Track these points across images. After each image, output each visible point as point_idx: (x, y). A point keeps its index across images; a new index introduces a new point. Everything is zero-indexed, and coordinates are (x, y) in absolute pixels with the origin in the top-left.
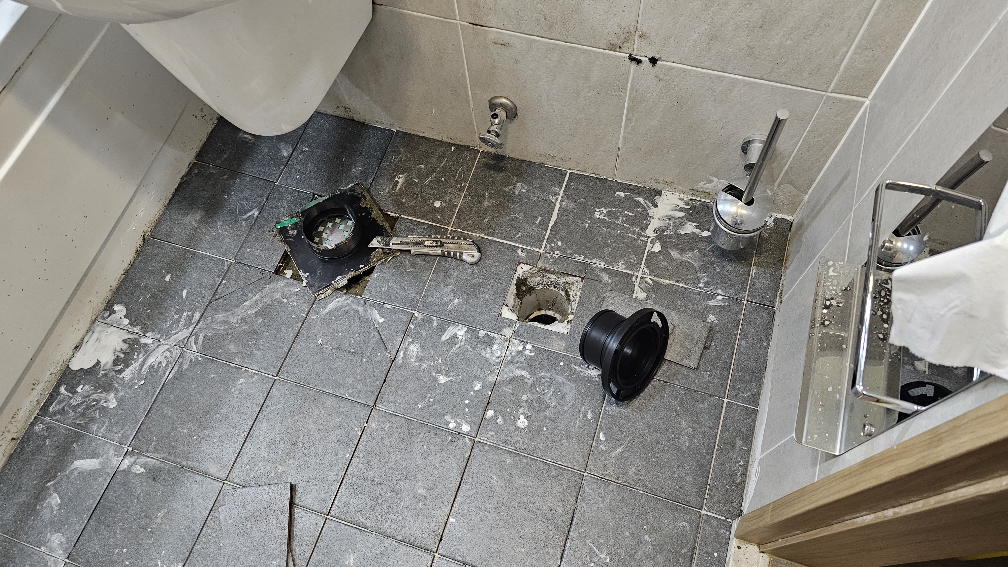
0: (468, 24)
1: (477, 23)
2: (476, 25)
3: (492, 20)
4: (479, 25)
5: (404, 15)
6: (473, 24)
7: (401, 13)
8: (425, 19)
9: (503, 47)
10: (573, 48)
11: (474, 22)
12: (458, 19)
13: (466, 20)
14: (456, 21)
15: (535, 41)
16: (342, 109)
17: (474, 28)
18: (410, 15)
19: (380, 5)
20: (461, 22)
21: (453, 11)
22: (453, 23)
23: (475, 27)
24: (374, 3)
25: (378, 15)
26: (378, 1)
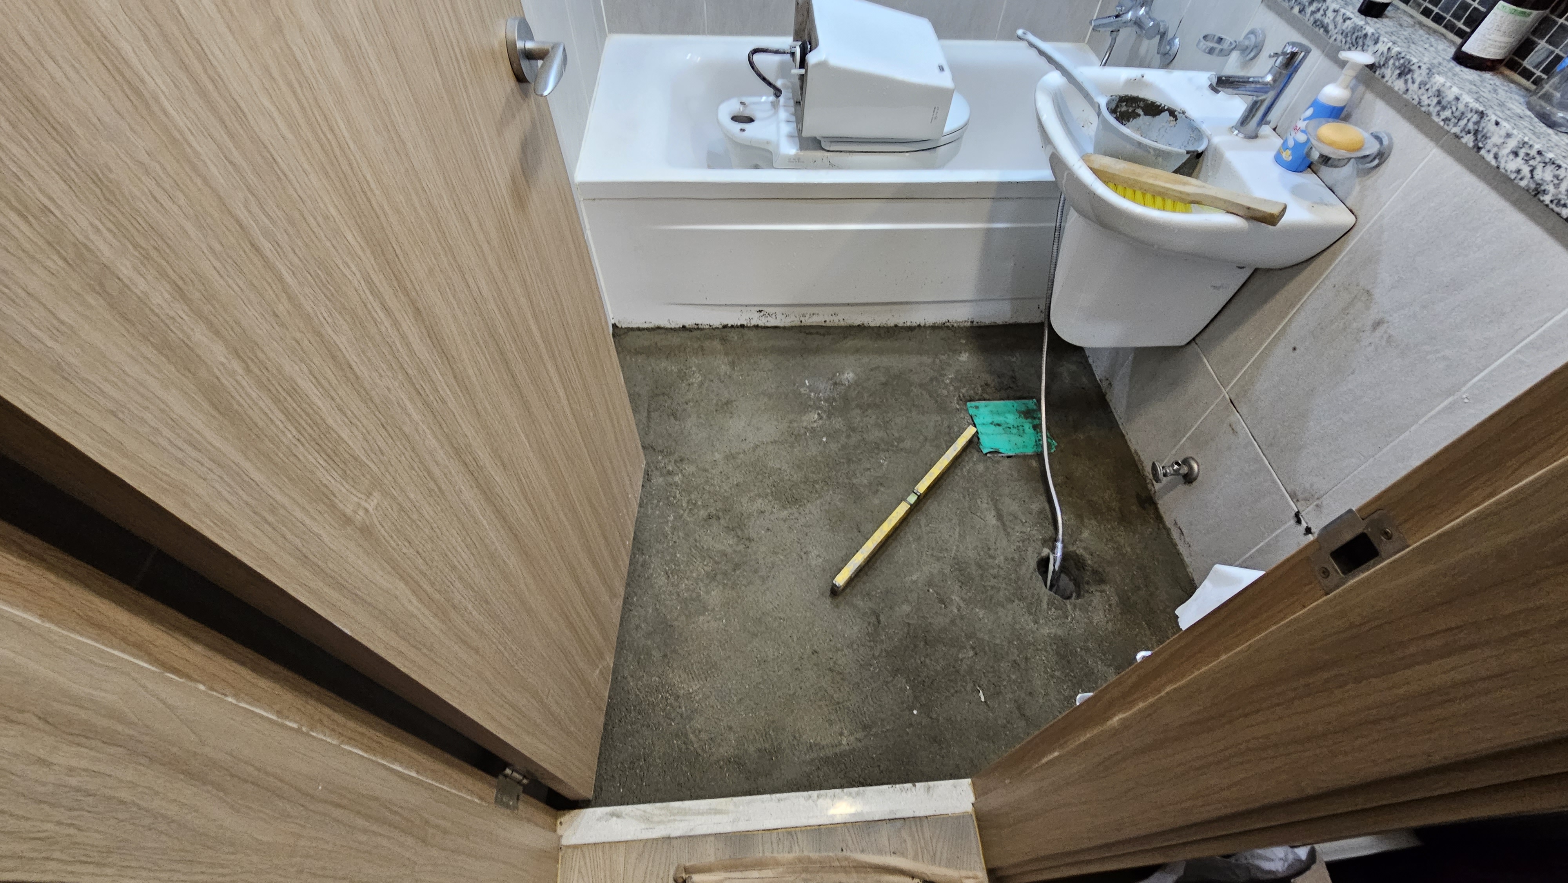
0: (1228, 398)
1: (1234, 402)
2: (1232, 403)
3: (1244, 410)
4: (1233, 405)
5: (1201, 360)
6: (1231, 401)
8: (1209, 374)
9: (1231, 432)
10: (1269, 471)
12: (1228, 389)
13: (1230, 395)
14: (1224, 390)
15: (1253, 444)
17: (1228, 404)
18: (1204, 363)
19: (1196, 345)
20: (1226, 394)
21: (1229, 383)
22: (1221, 390)
23: (1230, 403)
24: (1194, 339)
25: (1189, 348)
26: (1197, 340)
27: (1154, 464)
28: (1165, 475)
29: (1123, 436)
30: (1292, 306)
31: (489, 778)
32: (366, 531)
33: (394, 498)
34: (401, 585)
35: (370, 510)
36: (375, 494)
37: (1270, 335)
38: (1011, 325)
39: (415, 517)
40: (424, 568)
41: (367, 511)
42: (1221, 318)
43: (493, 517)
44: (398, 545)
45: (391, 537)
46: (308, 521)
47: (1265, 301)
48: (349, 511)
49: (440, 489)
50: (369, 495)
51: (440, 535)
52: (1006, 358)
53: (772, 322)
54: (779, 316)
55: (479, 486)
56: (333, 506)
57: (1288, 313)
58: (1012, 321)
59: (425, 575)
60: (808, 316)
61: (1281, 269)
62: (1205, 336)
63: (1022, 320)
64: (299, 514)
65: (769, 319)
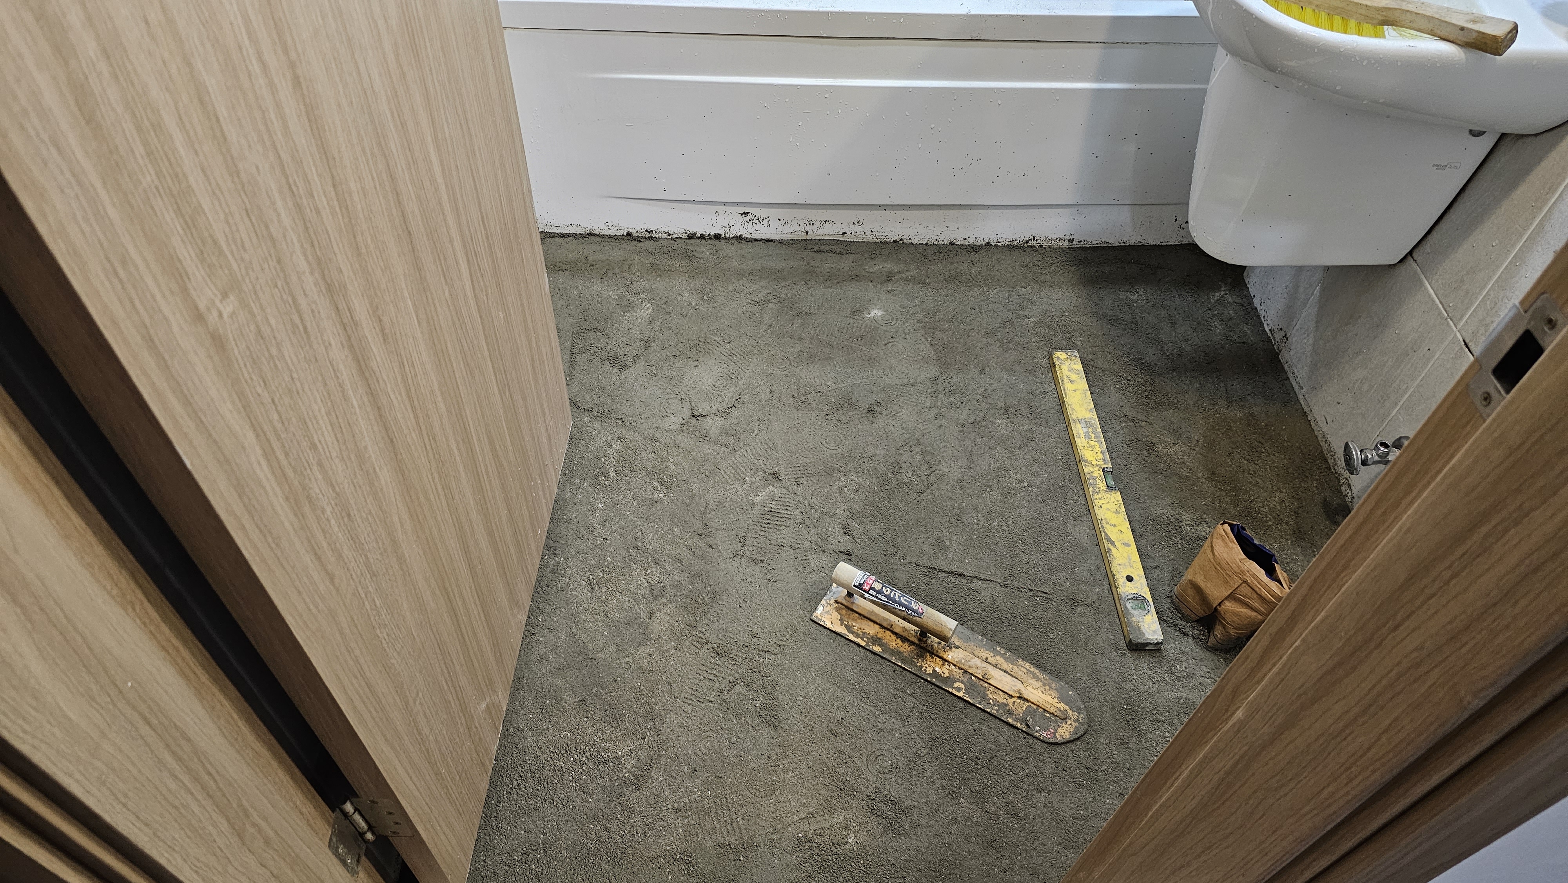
0: (1461, 340)
1: (1470, 345)
2: (1467, 347)
4: (1469, 350)
5: (1422, 284)
6: (1466, 344)
7: (1421, 282)
11: (1467, 341)
12: (1459, 327)
13: (1464, 334)
14: (1454, 328)
16: (1282, 333)
17: (1461, 348)
18: (1426, 289)
19: (1414, 260)
20: (1458, 335)
21: (1462, 316)
22: (1450, 327)
23: (1464, 347)
24: (1410, 253)
25: (1403, 268)
26: (1415, 255)
27: (1347, 446)
28: (1364, 463)
29: (1305, 414)
30: (1552, 190)
31: (325, 808)
32: (218, 342)
33: (251, 313)
34: (251, 435)
35: (225, 316)
36: (232, 298)
37: (1521, 236)
38: (1132, 247)
39: (274, 351)
40: (279, 426)
41: (220, 315)
42: (1452, 215)
43: (366, 400)
44: (252, 379)
45: (245, 365)
46: (159, 297)
47: (1513, 185)
48: (202, 305)
49: (305, 328)
50: (225, 295)
51: (301, 391)
52: (1122, 295)
53: (763, 232)
54: (774, 223)
55: (351, 347)
56: (184, 291)
57: (1548, 200)
58: (1133, 239)
59: (279, 438)
60: (817, 224)
61: (1536, 135)
62: (1427, 247)
63: (1151, 240)
64: (149, 281)
65: (758, 227)
